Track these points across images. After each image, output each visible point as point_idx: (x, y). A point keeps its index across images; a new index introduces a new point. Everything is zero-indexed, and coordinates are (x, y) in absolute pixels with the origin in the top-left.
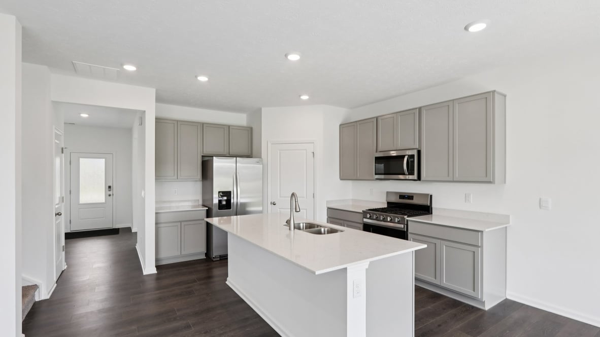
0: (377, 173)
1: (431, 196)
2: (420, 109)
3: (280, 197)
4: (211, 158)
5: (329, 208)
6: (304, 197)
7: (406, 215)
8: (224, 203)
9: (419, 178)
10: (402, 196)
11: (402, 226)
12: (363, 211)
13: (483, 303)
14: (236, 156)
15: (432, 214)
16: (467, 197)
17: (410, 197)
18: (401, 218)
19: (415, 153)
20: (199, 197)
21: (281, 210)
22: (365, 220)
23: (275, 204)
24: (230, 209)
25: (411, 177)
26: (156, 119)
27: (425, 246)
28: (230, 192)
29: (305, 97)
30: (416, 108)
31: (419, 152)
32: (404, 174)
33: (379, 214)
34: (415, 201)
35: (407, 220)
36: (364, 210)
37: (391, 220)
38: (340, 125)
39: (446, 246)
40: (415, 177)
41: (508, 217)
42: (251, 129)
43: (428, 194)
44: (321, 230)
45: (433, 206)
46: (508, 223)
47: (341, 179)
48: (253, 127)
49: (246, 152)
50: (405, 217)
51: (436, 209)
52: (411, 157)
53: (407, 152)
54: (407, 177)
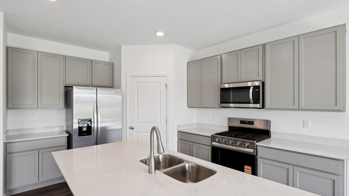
0: (222, 101)
1: (270, 121)
2: (264, 45)
3: (138, 122)
5: (179, 132)
6: (158, 123)
7: (254, 140)
8: (85, 129)
9: (263, 107)
10: (243, 122)
11: (252, 150)
12: (211, 135)
14: (97, 87)
15: (270, 137)
16: (305, 124)
17: (251, 123)
18: (250, 143)
19: (260, 84)
20: (63, 123)
21: (138, 133)
22: (214, 143)
23: (133, 129)
24: (91, 134)
25: (254, 106)
28: (90, 119)
29: (160, 34)
30: (260, 45)
31: (263, 83)
32: (249, 103)
33: (227, 139)
34: (255, 126)
35: (256, 145)
36: (213, 134)
37: (240, 144)
38: (188, 63)
39: (299, 172)
40: (259, 105)
42: (113, 64)
43: (268, 120)
44: (185, 166)
45: (272, 131)
47: (189, 107)
48: (114, 62)
49: (107, 83)
50: (255, 142)
51: (275, 133)
52: (255, 87)
53: (249, 84)
54: (251, 105)
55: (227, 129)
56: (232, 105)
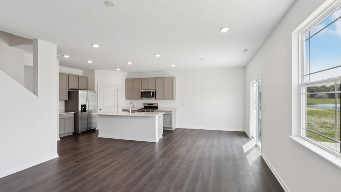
0: (142, 97)
2: (156, 78)
3: (103, 106)
4: (78, 90)
5: (123, 110)
6: (113, 106)
8: (83, 109)
9: (156, 99)
10: (149, 104)
13: (172, 128)
14: (88, 90)
15: (158, 109)
16: (167, 104)
17: (152, 104)
19: (154, 91)
20: (63, 108)
23: (101, 110)
24: (85, 112)
25: (153, 98)
26: (59, 73)
27: (165, 113)
28: (85, 105)
29: (118, 69)
30: (154, 78)
31: (155, 91)
32: (151, 97)
34: (153, 105)
36: (139, 109)
37: (148, 111)
38: (126, 79)
40: (155, 98)
41: (176, 108)
42: (87, 77)
43: (157, 103)
45: (158, 107)
46: (176, 109)
47: (126, 99)
49: (85, 88)
50: (153, 110)
52: (153, 92)
53: (152, 91)
54: (152, 98)
55: (143, 108)
56: (144, 98)
